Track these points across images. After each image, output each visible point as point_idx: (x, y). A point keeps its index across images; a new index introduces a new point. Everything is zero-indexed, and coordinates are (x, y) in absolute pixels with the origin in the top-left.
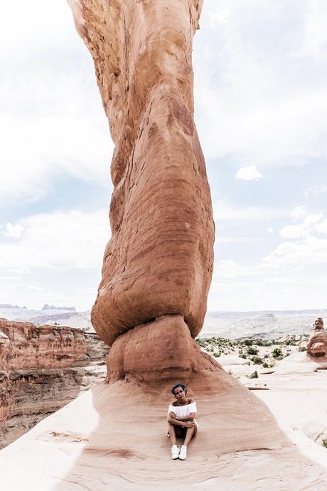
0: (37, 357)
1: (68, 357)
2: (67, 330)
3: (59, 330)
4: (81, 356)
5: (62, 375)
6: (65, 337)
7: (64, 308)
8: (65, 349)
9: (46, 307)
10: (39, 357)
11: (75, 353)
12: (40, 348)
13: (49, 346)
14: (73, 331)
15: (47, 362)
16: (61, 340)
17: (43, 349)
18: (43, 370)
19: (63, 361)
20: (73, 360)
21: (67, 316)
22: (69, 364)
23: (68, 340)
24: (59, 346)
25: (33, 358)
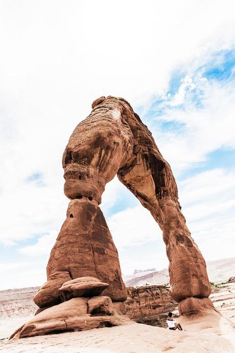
0: (140, 309)
1: (160, 306)
2: (155, 288)
3: (150, 288)
4: (167, 304)
5: (159, 319)
6: (154, 292)
7: (148, 270)
8: (156, 301)
9: (136, 272)
10: (142, 309)
11: (164, 302)
12: (141, 303)
13: (146, 300)
14: (159, 287)
15: (147, 311)
16: (153, 295)
17: (143, 303)
18: (146, 317)
19: (157, 309)
20: (163, 308)
21: (151, 275)
22: (162, 311)
23: (157, 294)
24: (153, 299)
25: (138, 310)
